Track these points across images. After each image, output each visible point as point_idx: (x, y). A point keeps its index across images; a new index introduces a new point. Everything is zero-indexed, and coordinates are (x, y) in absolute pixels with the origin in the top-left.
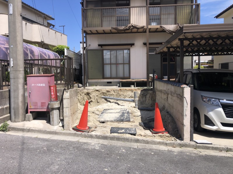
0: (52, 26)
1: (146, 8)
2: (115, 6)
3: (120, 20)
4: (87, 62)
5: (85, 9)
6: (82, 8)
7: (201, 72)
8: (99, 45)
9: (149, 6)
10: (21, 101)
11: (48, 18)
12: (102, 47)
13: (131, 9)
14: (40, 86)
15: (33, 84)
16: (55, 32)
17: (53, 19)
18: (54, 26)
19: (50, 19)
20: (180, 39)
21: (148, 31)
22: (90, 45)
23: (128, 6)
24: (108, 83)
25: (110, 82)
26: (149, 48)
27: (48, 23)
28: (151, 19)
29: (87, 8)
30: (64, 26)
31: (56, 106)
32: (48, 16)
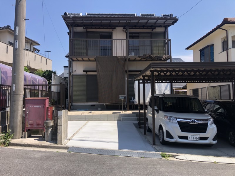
0: (36, 51)
1: (126, 41)
2: (99, 38)
3: (103, 49)
4: (73, 87)
5: (72, 40)
6: (69, 39)
7: (165, 96)
8: (84, 71)
9: (128, 39)
10: (19, 120)
11: (34, 44)
12: (86, 73)
13: (113, 41)
14: (37, 108)
15: (31, 106)
16: (41, 57)
17: (39, 45)
18: (39, 51)
19: (36, 44)
20: (151, 71)
21: (127, 60)
22: (75, 71)
23: (111, 38)
24: (92, 105)
25: (94, 105)
26: (129, 74)
27: (34, 48)
28: (130, 49)
29: (75, 39)
30: (49, 52)
31: (51, 124)
32: (34, 42)
